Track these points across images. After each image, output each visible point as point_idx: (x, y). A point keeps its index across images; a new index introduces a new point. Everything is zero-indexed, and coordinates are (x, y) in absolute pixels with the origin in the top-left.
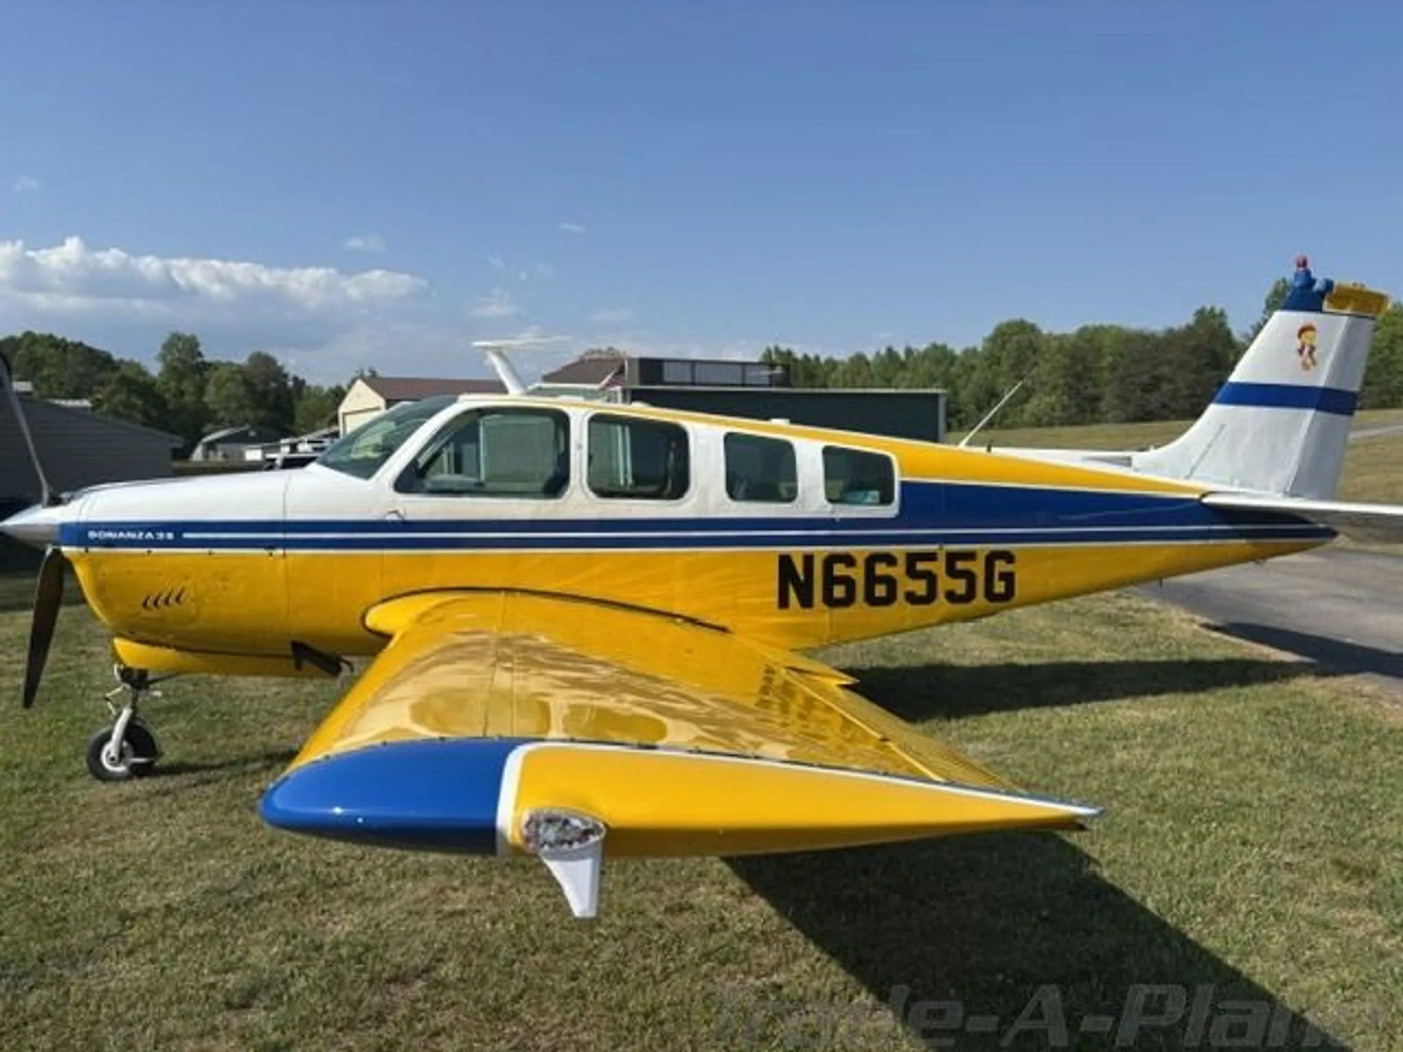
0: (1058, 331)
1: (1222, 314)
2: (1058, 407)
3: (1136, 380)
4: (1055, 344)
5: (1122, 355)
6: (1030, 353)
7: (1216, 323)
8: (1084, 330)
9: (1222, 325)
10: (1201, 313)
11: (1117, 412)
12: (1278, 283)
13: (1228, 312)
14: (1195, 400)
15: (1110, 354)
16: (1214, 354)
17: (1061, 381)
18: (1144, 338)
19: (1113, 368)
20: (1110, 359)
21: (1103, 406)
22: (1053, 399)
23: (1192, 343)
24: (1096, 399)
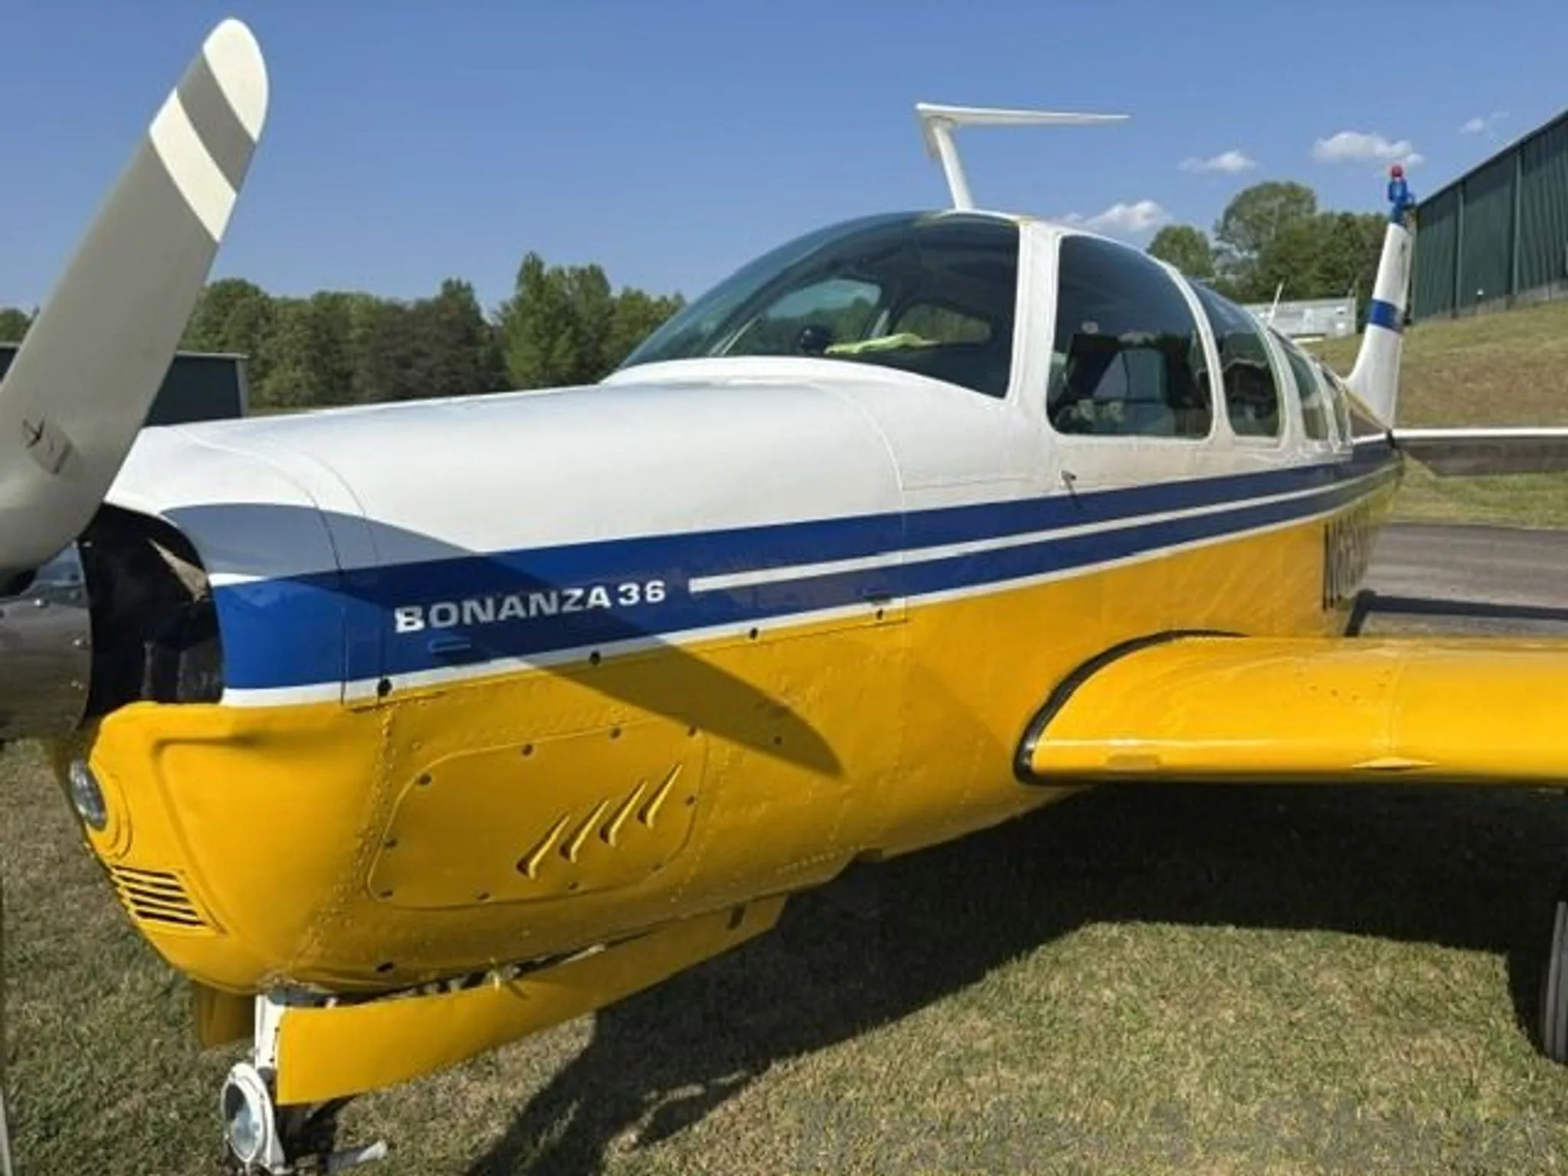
0: (293, 295)
1: (469, 288)
2: (304, 383)
3: (391, 354)
4: (291, 311)
5: (372, 326)
6: (262, 321)
7: (463, 296)
8: (321, 295)
9: (471, 298)
10: (448, 284)
11: (374, 391)
12: (527, 257)
13: (475, 286)
14: (453, 377)
15: (362, 325)
16: (468, 331)
17: (303, 354)
18: (396, 309)
19: (363, 340)
20: (359, 331)
21: (356, 382)
22: (298, 373)
23: (444, 317)
24: (348, 375)
